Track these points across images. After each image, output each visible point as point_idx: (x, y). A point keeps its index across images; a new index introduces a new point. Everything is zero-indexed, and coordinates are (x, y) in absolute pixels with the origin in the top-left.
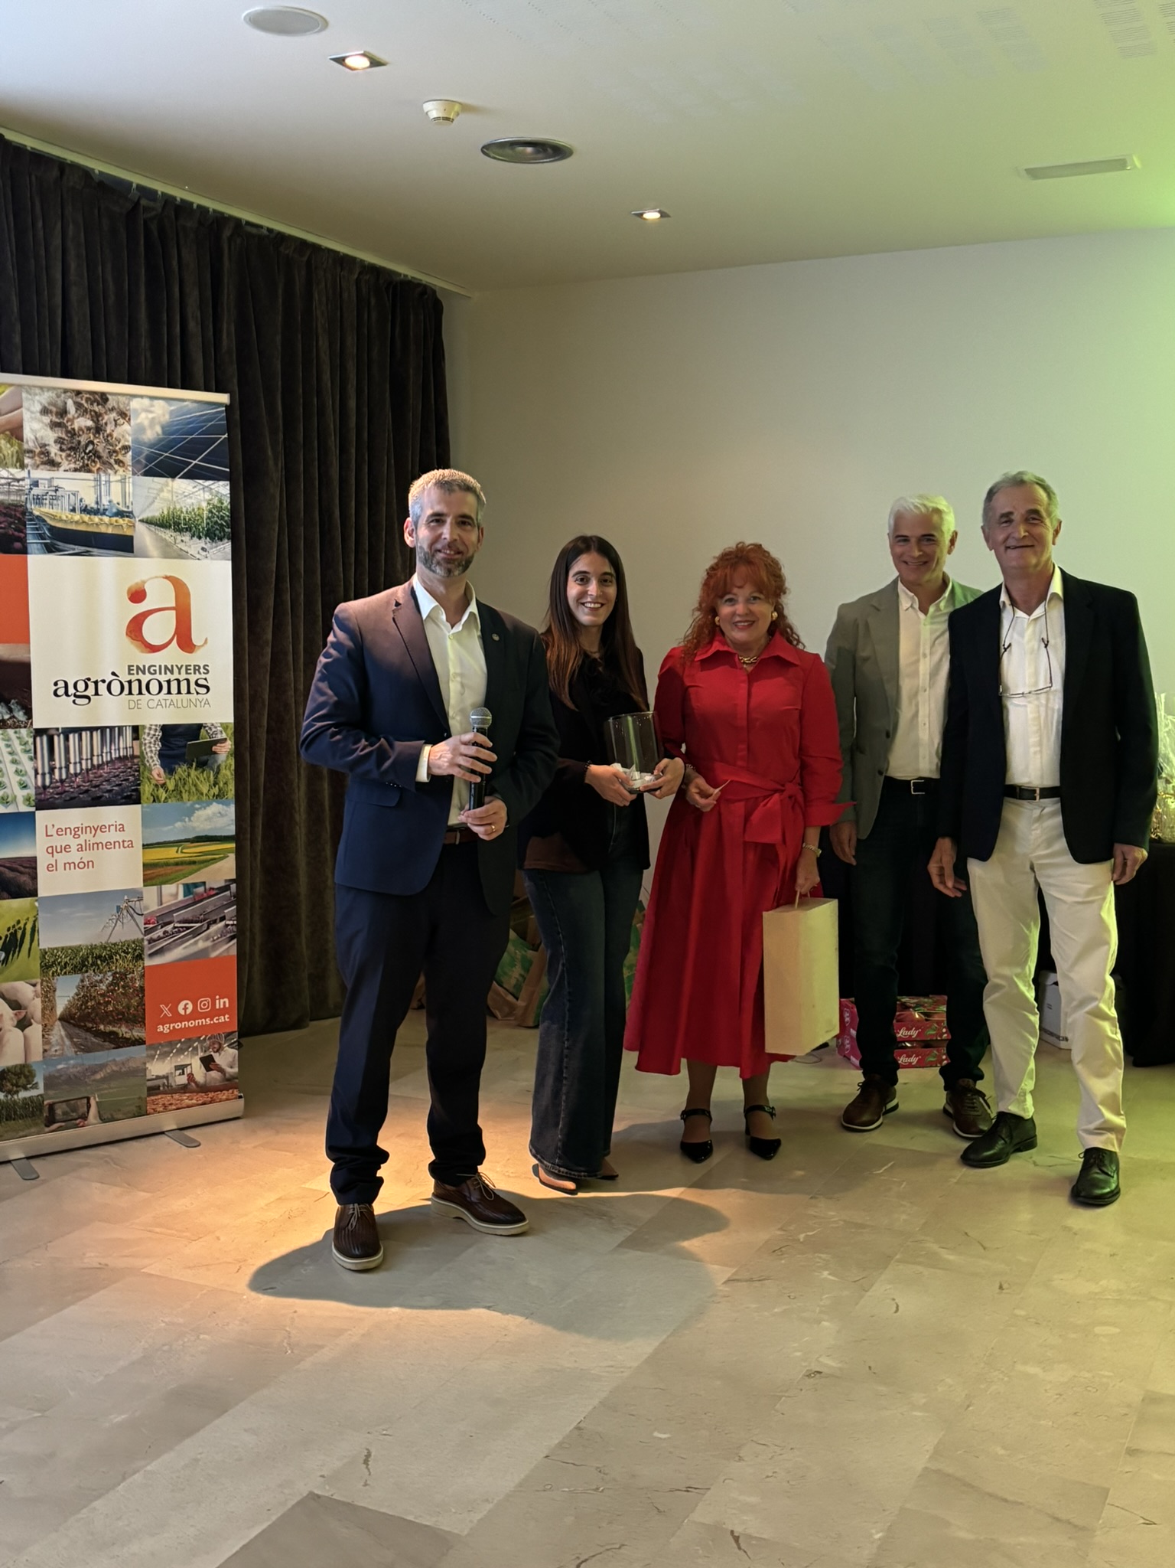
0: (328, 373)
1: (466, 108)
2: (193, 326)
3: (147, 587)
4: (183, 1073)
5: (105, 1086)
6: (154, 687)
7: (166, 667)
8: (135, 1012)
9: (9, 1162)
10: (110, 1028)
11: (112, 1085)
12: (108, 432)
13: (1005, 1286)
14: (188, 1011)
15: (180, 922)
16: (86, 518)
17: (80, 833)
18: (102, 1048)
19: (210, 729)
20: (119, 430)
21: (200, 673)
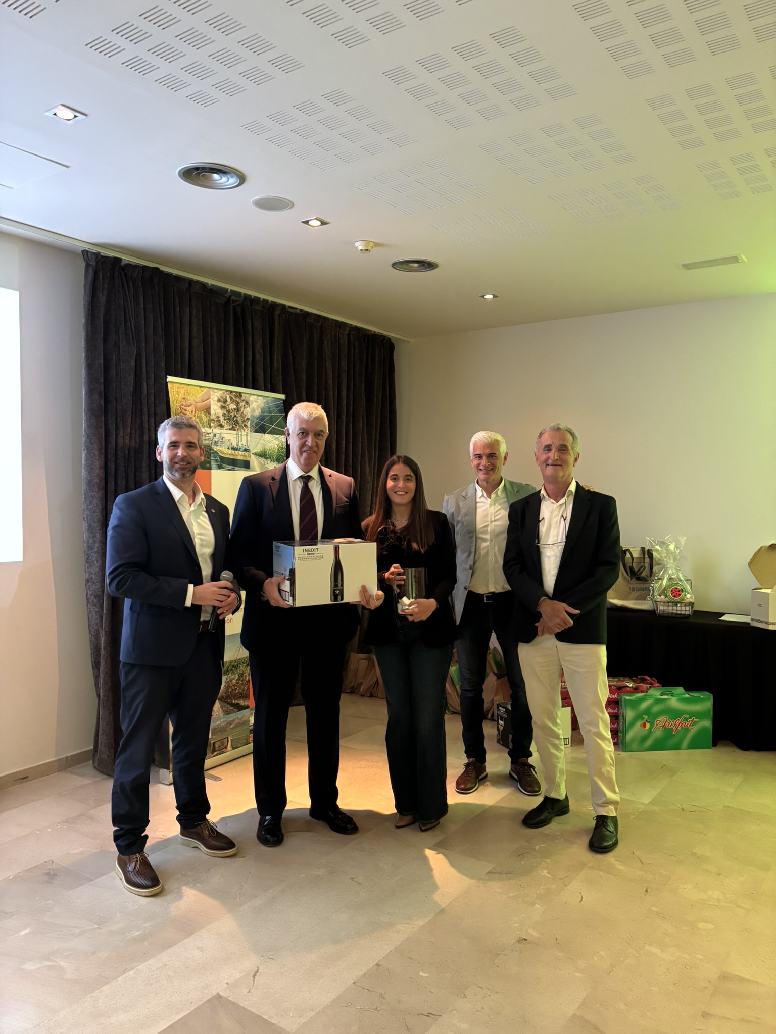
5: (234, 731)
8: (247, 693)
10: (237, 702)
11: (237, 730)
12: (242, 411)
16: (233, 452)
18: (234, 712)
20: (246, 410)
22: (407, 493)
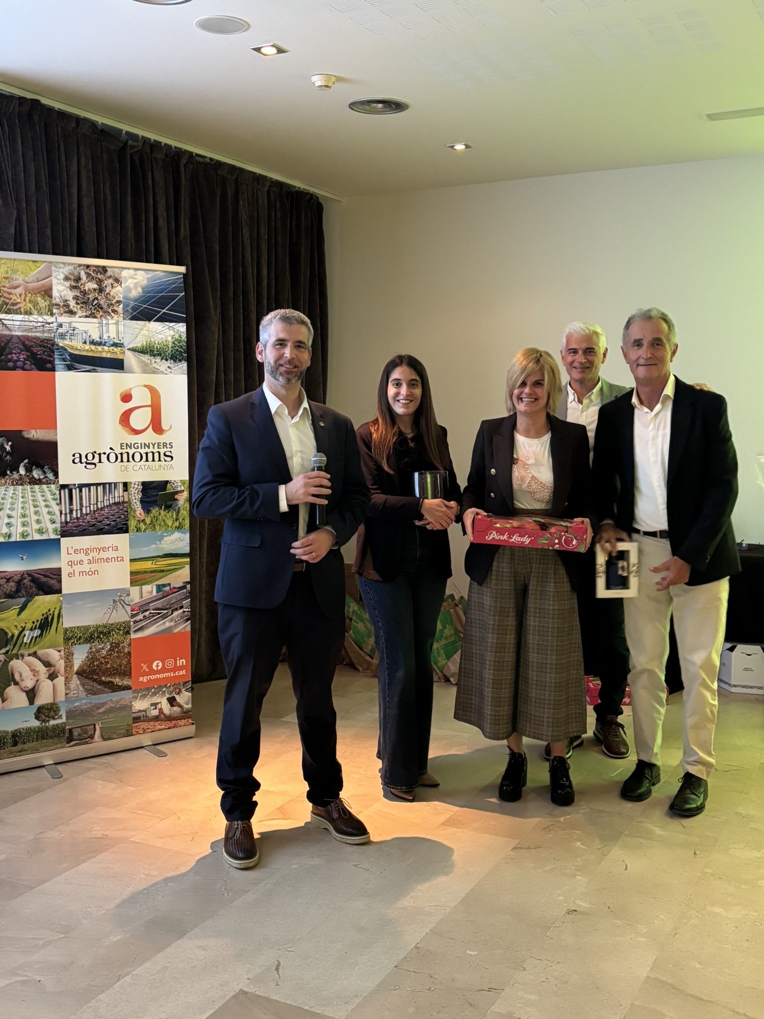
0: (249, 253)
1: (339, 79)
2: (162, 222)
3: (133, 393)
4: (156, 708)
5: (106, 717)
6: (137, 457)
7: (145, 444)
8: (125, 669)
9: (43, 766)
10: (108, 679)
11: (110, 717)
12: (107, 291)
13: (697, 853)
14: (159, 668)
15: (154, 610)
16: (93, 347)
17: (89, 552)
18: (103, 692)
19: (173, 484)
20: (115, 290)
21: (167, 448)
22: (411, 401)
